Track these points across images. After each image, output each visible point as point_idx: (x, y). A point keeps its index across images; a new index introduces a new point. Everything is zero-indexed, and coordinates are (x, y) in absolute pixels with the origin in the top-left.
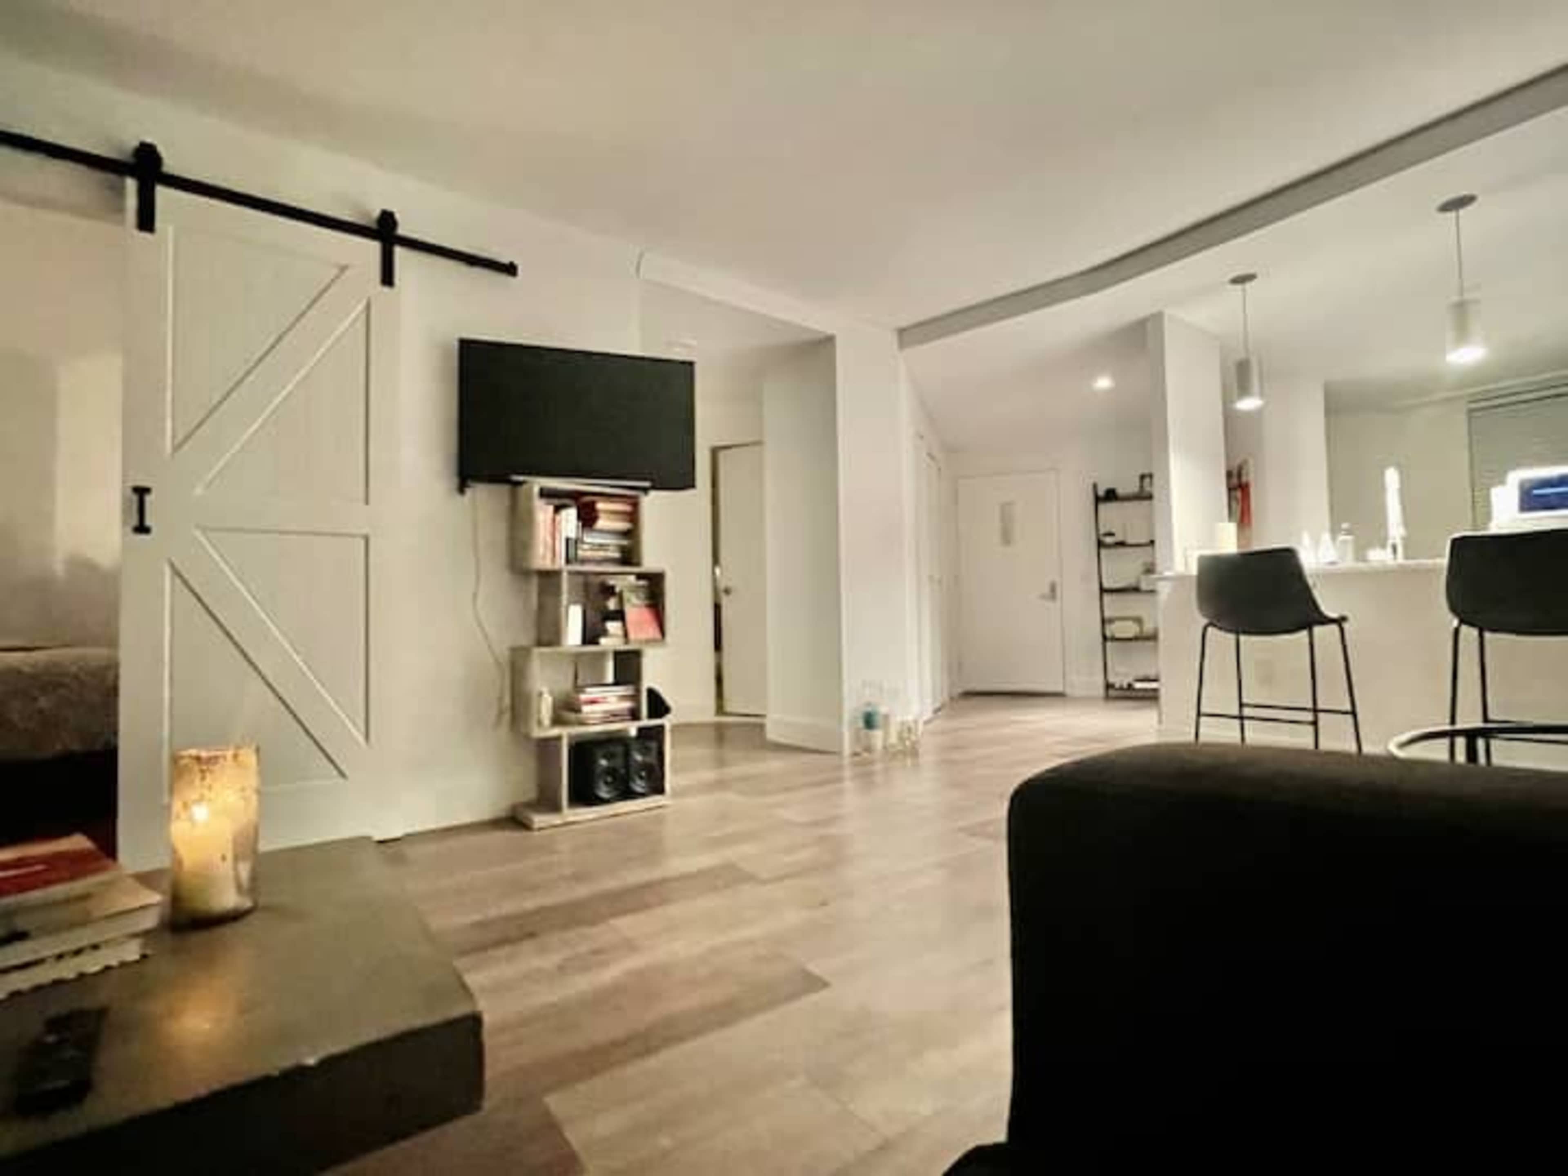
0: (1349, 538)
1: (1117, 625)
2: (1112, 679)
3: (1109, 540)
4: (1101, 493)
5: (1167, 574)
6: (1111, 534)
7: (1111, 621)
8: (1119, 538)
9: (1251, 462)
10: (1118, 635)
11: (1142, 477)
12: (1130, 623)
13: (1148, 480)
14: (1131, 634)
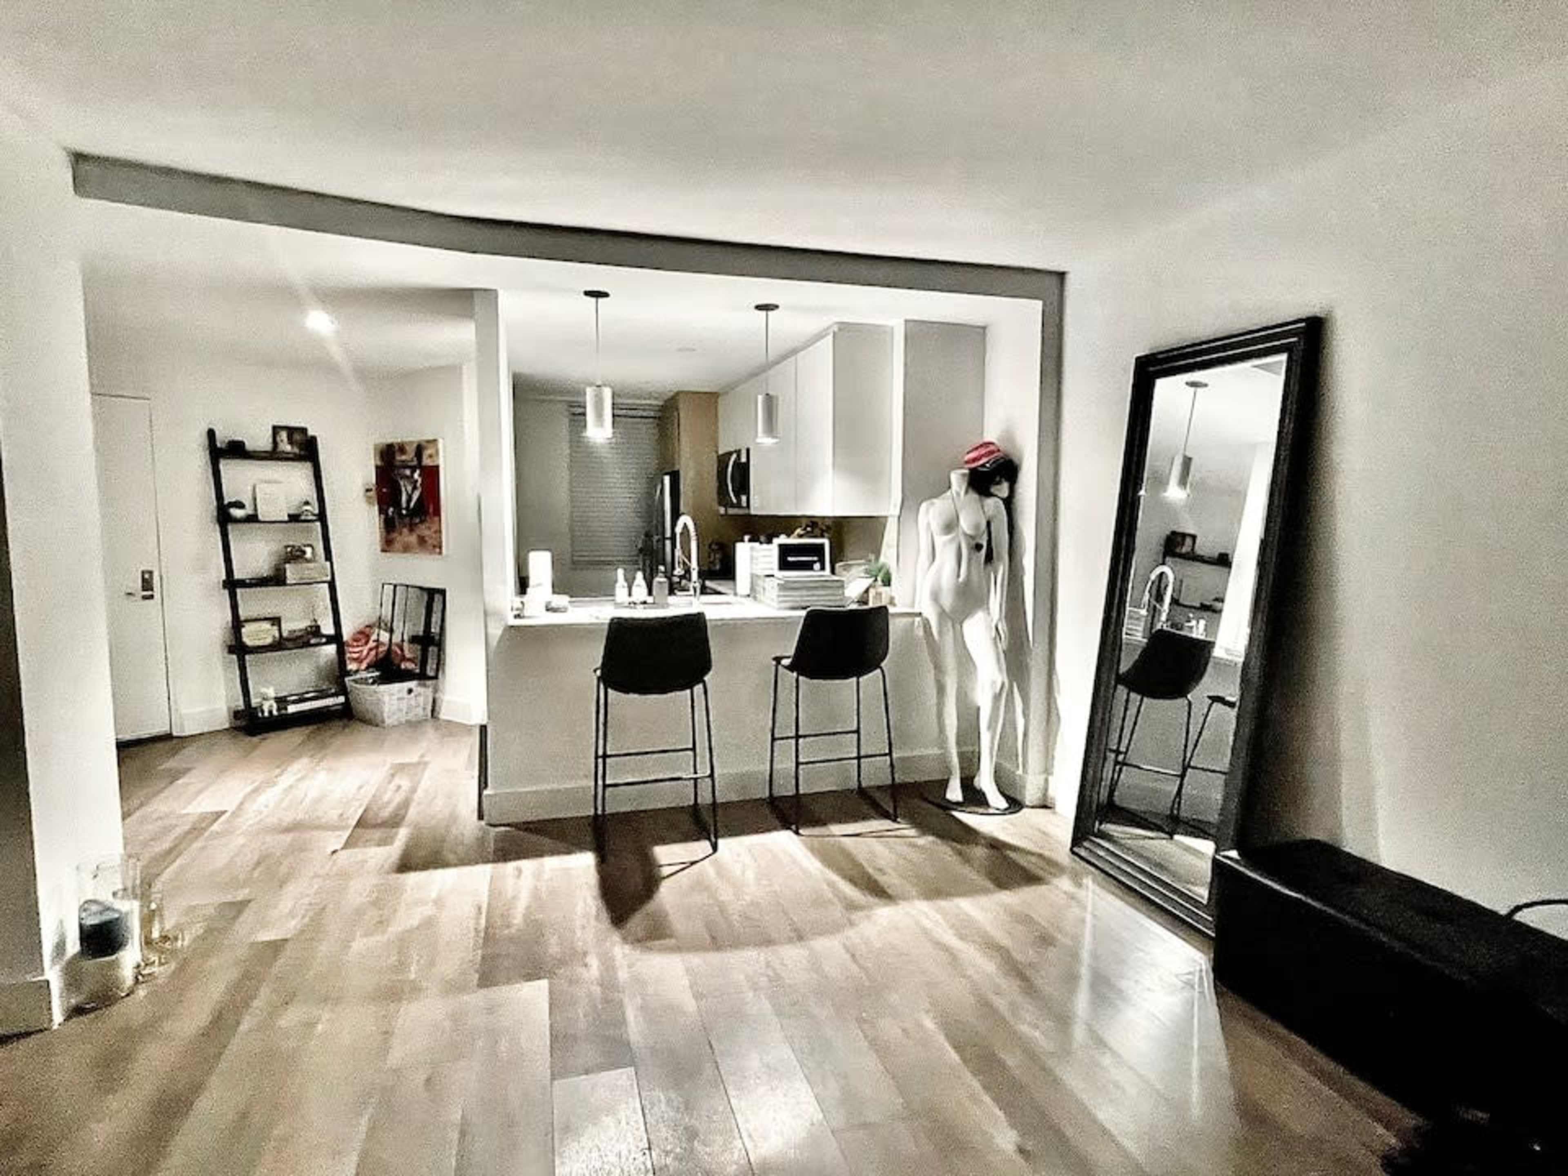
3: (237, 513)
4: (220, 445)
6: (240, 505)
7: (247, 622)
8: (249, 511)
10: (256, 643)
11: (276, 430)
12: (266, 625)
13: (284, 435)
14: (269, 641)
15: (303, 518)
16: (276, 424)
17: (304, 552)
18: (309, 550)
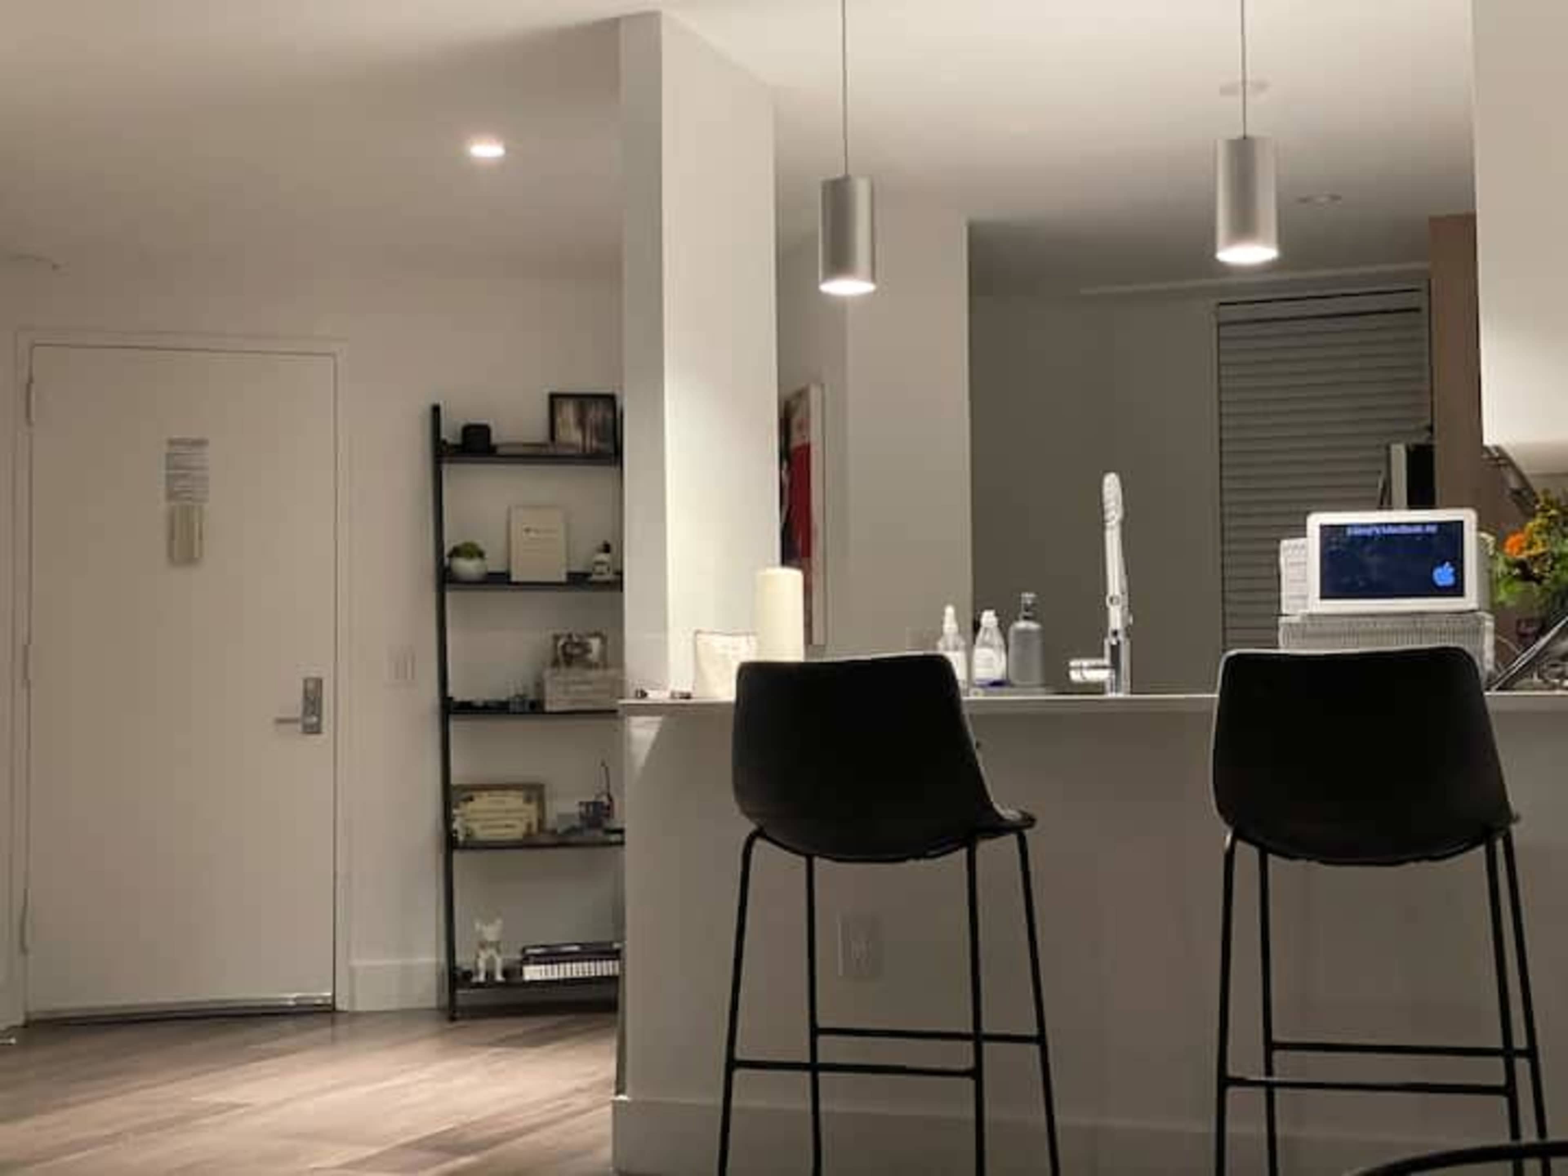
0: (1033, 626)
1: (483, 802)
2: (463, 960)
3: (467, 567)
4: (450, 434)
5: (655, 696)
6: (472, 551)
7: (470, 791)
8: (494, 564)
9: (814, 394)
10: (482, 834)
11: (555, 399)
12: (514, 801)
13: (568, 413)
14: (517, 832)
15: (594, 578)
16: (556, 390)
17: (586, 650)
18: (595, 644)
